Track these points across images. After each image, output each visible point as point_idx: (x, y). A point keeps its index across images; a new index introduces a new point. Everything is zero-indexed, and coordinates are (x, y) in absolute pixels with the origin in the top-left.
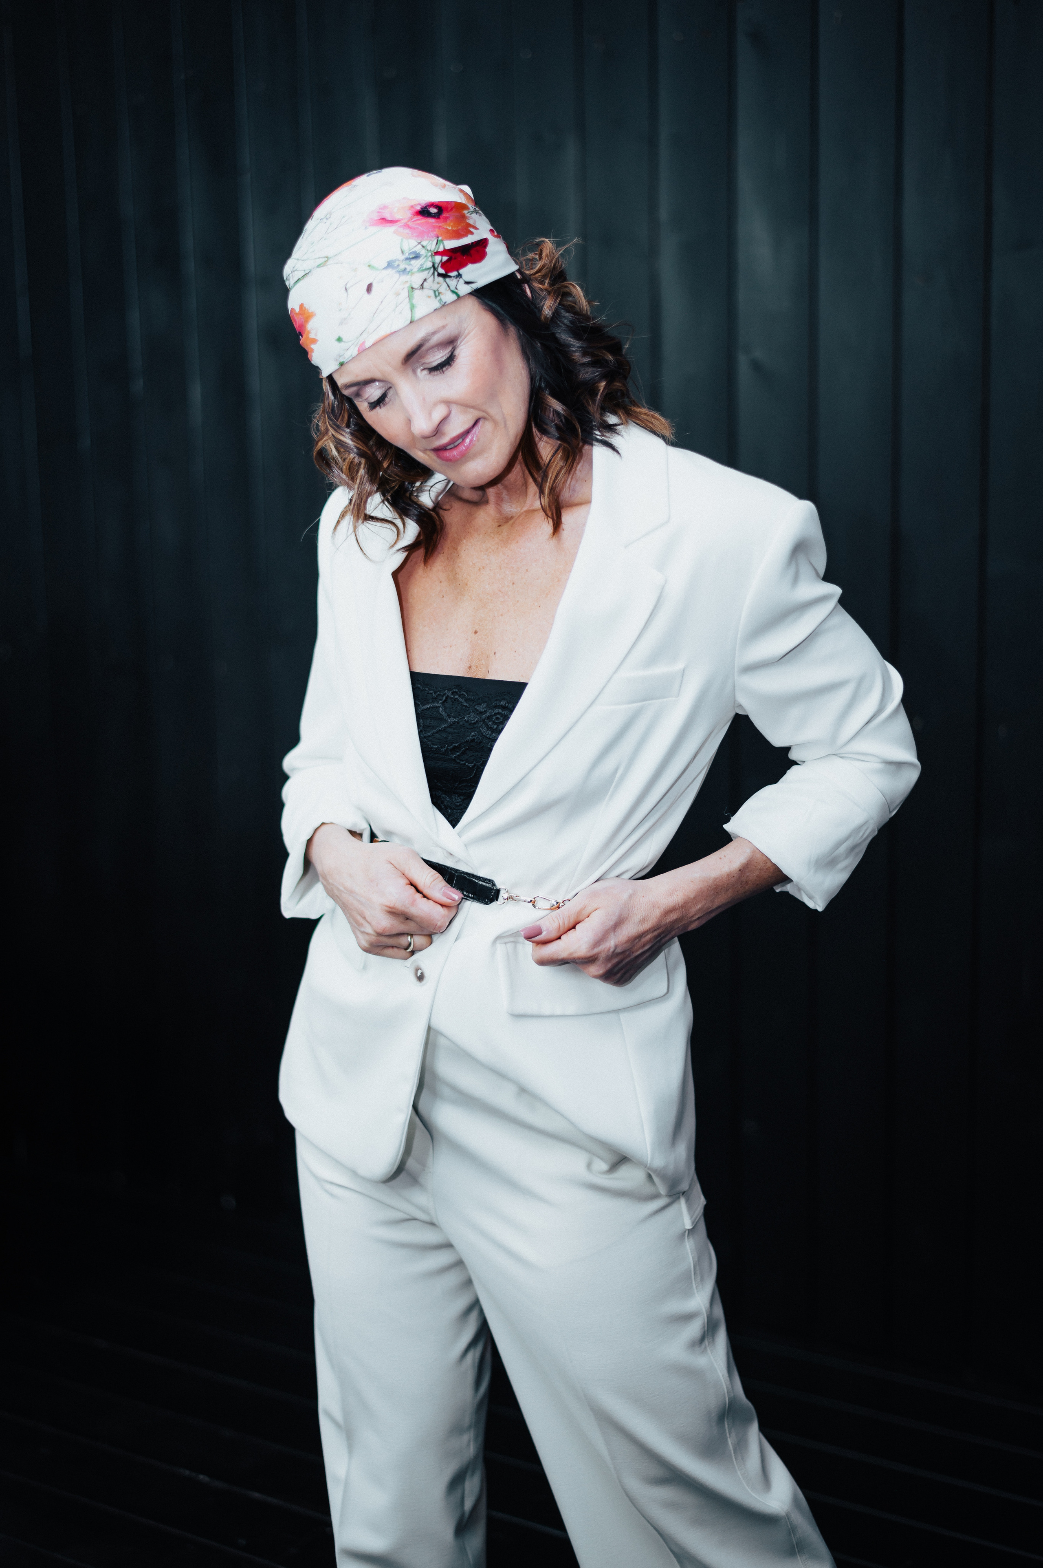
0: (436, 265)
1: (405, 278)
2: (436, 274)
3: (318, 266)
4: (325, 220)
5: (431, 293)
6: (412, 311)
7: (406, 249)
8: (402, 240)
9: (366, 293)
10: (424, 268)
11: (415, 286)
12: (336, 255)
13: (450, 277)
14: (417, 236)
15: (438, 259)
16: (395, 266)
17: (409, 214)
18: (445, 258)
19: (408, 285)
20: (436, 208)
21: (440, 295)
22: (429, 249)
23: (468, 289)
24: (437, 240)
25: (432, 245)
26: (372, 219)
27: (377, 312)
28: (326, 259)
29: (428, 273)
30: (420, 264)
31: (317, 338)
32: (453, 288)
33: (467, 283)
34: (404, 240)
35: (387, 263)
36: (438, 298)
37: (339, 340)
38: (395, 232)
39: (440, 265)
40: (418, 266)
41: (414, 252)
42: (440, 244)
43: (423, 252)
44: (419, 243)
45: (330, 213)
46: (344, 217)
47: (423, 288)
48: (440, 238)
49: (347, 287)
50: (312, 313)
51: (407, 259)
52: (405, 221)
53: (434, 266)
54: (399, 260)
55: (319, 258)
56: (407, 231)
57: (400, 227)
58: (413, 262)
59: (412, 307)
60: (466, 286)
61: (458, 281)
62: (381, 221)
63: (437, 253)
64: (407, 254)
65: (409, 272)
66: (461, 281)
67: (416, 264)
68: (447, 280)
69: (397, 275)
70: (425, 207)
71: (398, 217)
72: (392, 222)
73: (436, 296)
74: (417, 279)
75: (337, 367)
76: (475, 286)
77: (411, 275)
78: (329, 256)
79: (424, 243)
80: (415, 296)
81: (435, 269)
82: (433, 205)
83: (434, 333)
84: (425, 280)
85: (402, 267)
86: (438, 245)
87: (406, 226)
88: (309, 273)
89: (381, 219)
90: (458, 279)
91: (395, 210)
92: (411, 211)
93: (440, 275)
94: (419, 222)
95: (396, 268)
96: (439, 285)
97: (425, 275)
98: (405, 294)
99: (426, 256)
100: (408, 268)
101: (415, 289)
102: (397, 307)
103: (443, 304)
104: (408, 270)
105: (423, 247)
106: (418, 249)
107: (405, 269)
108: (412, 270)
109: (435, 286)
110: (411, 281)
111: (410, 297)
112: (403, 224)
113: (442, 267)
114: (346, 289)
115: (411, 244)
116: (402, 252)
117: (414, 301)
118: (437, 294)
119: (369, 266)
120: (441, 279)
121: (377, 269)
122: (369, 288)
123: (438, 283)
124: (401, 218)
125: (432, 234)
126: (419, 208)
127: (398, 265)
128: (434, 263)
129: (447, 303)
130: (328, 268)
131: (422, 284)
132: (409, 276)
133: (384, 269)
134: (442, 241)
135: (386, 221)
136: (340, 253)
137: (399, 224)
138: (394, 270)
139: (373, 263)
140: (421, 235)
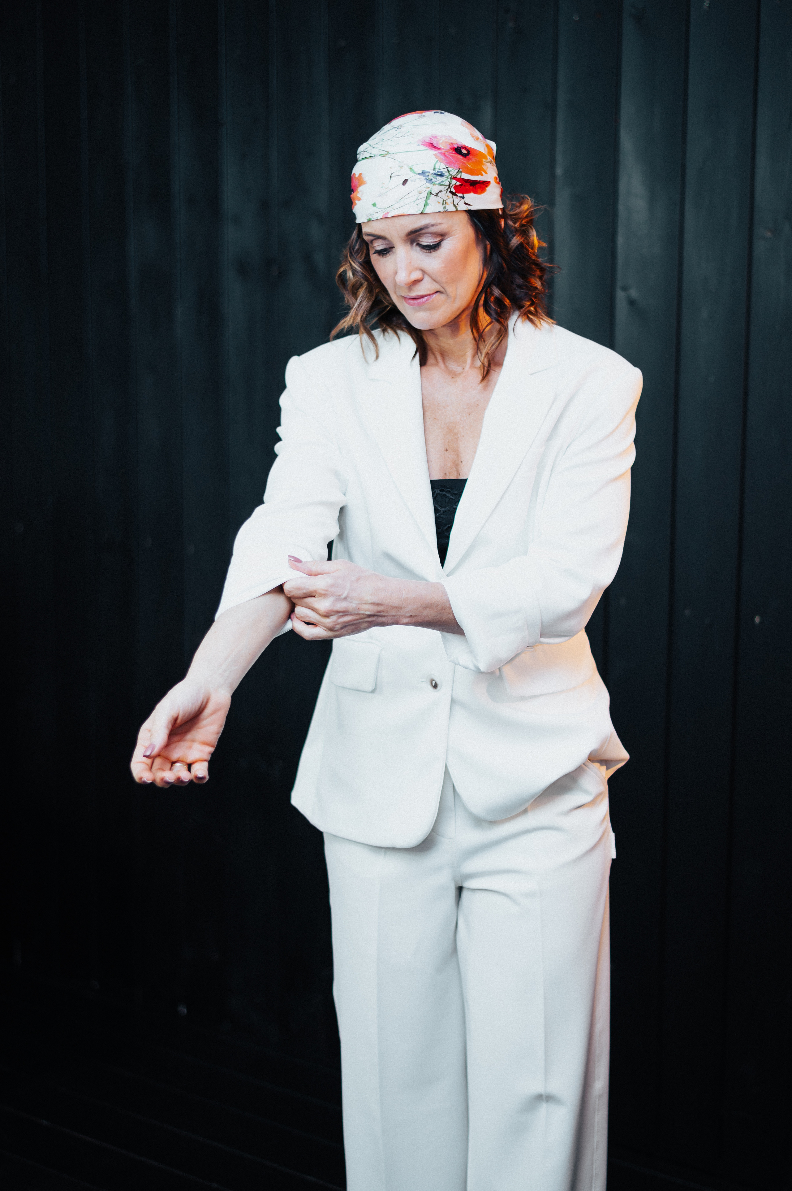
0: (451, 185)
1: (429, 185)
2: (449, 190)
3: (380, 155)
4: (396, 129)
5: (441, 201)
6: (424, 206)
7: (437, 167)
8: (437, 161)
9: (402, 184)
10: (443, 184)
11: (433, 192)
12: (393, 153)
13: (457, 196)
14: (447, 163)
15: (454, 182)
16: (427, 175)
17: (448, 147)
18: (458, 183)
19: (429, 190)
20: (466, 151)
21: (446, 204)
22: (451, 174)
23: (465, 208)
24: (459, 171)
25: (454, 172)
26: (424, 141)
27: (403, 198)
28: (387, 153)
29: (444, 188)
30: (441, 180)
31: (361, 198)
32: (455, 203)
33: (466, 204)
34: (438, 162)
35: (422, 172)
36: (444, 205)
37: (374, 205)
38: (435, 155)
39: (453, 186)
40: (440, 181)
41: (442, 172)
42: (459, 173)
43: (447, 174)
44: (447, 168)
45: (401, 126)
46: (408, 132)
47: (437, 196)
48: (460, 170)
49: (392, 176)
50: (365, 181)
51: (435, 174)
52: (444, 150)
53: (449, 185)
54: (429, 173)
55: (383, 150)
56: (443, 157)
57: (439, 153)
58: (438, 177)
59: (426, 205)
61: (461, 200)
62: (429, 144)
63: (455, 178)
64: (436, 171)
65: (433, 182)
66: (463, 201)
67: (439, 179)
68: (454, 197)
69: (425, 181)
70: (460, 147)
71: (441, 146)
72: (436, 148)
73: (443, 204)
74: (436, 189)
75: (367, 221)
76: (469, 208)
77: (434, 185)
78: (390, 152)
79: (450, 169)
80: (430, 198)
81: (449, 187)
82: (465, 148)
83: (433, 225)
84: (441, 191)
85: (430, 177)
86: (458, 173)
87: (444, 154)
88: (373, 157)
89: (430, 143)
90: (461, 199)
91: (441, 142)
92: (450, 146)
93: (451, 192)
94: (453, 155)
95: (426, 176)
96: (448, 198)
97: (442, 188)
98: (425, 194)
99: (447, 177)
101: (433, 194)
103: (445, 210)
104: (433, 181)
105: (448, 171)
106: (445, 171)
107: (432, 180)
108: (435, 182)
109: (445, 198)
110: (432, 188)
111: (427, 198)
112: (442, 152)
113: (454, 188)
114: (391, 176)
115: (441, 166)
116: (434, 169)
117: (428, 201)
118: (444, 203)
119: (411, 168)
120: (450, 195)
121: (414, 173)
122: (405, 182)
123: (448, 196)
124: (443, 148)
125: (456, 165)
126: (456, 146)
127: (428, 175)
128: (450, 184)
129: (448, 211)
130: (386, 159)
131: (438, 193)
132: (432, 185)
133: (419, 174)
134: (461, 172)
135: (432, 146)
136: (396, 153)
137: (440, 151)
138: (425, 178)
139: (413, 168)
140: (450, 163)
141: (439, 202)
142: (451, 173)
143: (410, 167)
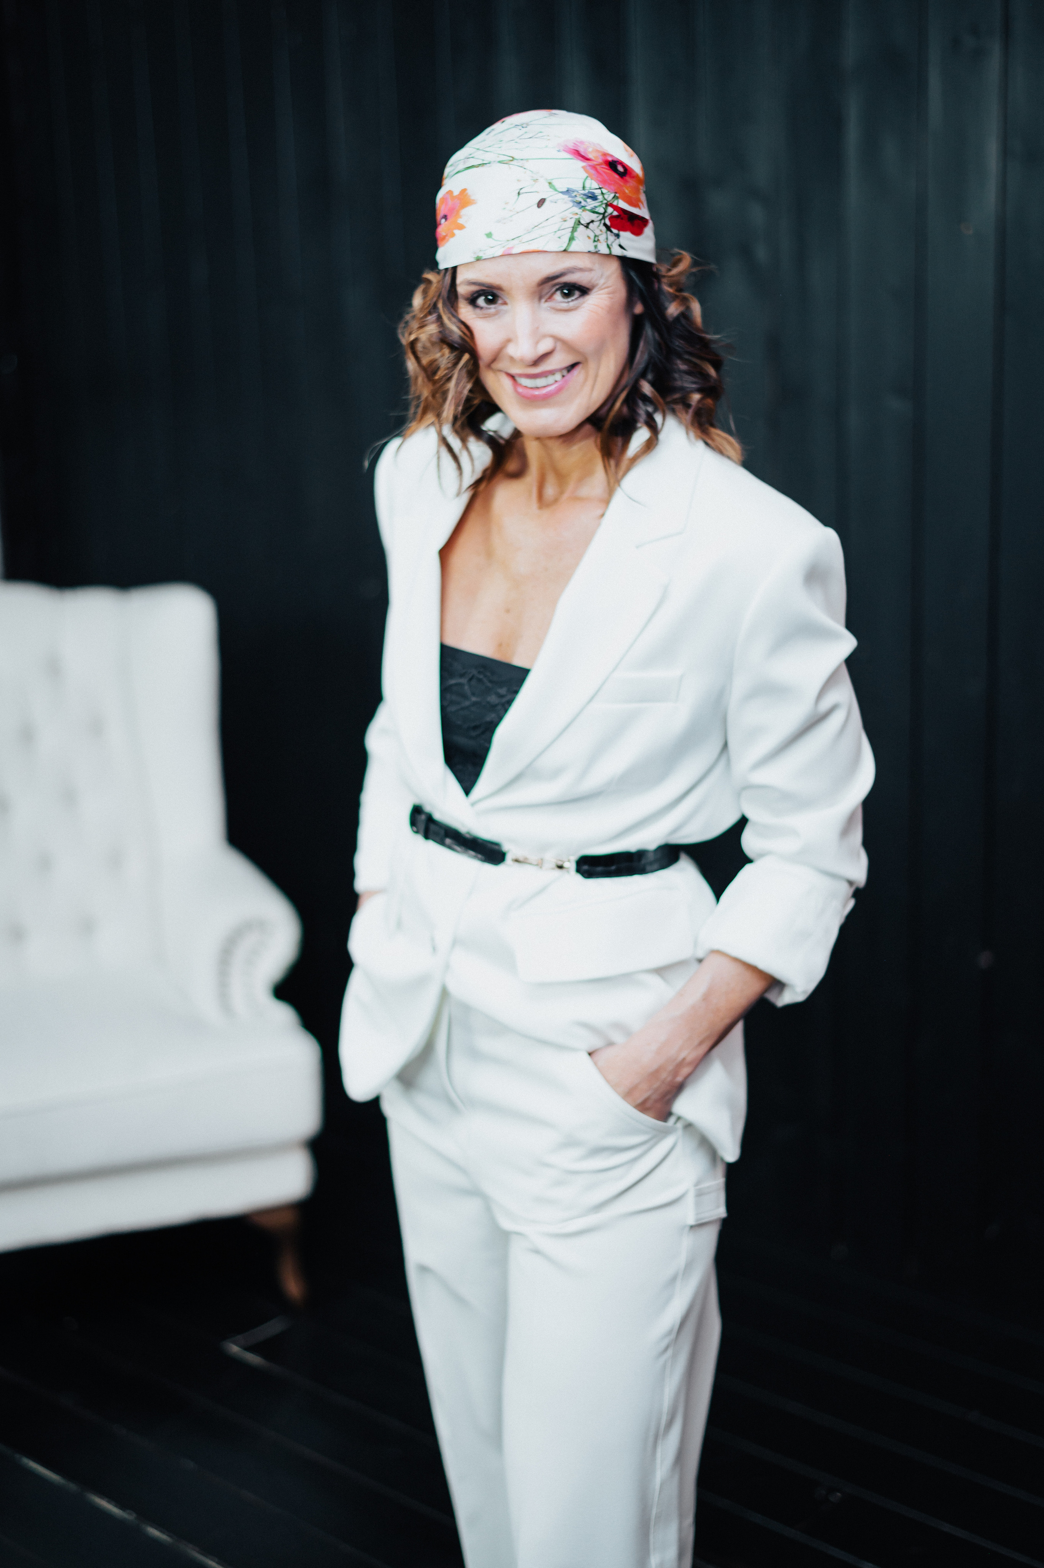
0: (606, 214)
1: (576, 210)
2: (603, 222)
3: (500, 162)
4: (520, 127)
5: (592, 235)
6: (570, 240)
7: (587, 185)
8: (587, 177)
9: (537, 205)
10: (595, 211)
11: (582, 222)
12: (522, 160)
13: (611, 232)
14: (600, 181)
15: (610, 210)
17: (600, 160)
18: (615, 213)
19: (577, 217)
20: (621, 168)
21: (598, 241)
23: (620, 252)
24: (614, 196)
25: (609, 197)
26: (567, 146)
27: (539, 226)
28: (511, 159)
29: (598, 217)
31: (465, 225)
32: (609, 243)
33: (621, 246)
35: (567, 189)
36: (596, 243)
37: (489, 235)
38: (583, 167)
39: (607, 217)
40: (592, 206)
41: (593, 193)
42: (615, 199)
43: (600, 198)
44: (600, 188)
45: (527, 124)
48: (617, 195)
49: (521, 192)
50: (474, 200)
51: (583, 195)
52: (595, 163)
53: (604, 214)
54: (578, 192)
55: (503, 155)
56: (593, 172)
57: (590, 166)
58: (589, 200)
59: (572, 239)
60: (619, 248)
61: (615, 239)
62: (576, 151)
63: (611, 205)
64: (586, 192)
65: (583, 206)
66: (617, 242)
67: (591, 203)
68: (608, 233)
69: (571, 204)
70: (615, 162)
71: (590, 156)
72: (584, 159)
73: (595, 241)
74: (586, 217)
75: (473, 260)
76: (624, 253)
77: (583, 211)
78: (516, 158)
79: (604, 191)
80: (578, 229)
81: (604, 218)
82: (621, 164)
83: (581, 270)
84: (592, 221)
85: (579, 199)
87: (594, 167)
88: (488, 164)
91: (590, 150)
92: (602, 158)
93: (605, 225)
95: (572, 197)
96: (600, 233)
97: (594, 217)
98: (571, 223)
99: (602, 202)
100: (583, 203)
101: (582, 224)
102: (559, 230)
103: (597, 250)
105: (602, 193)
106: (598, 192)
107: (580, 202)
108: (586, 206)
109: (598, 232)
110: (580, 215)
111: (574, 229)
112: (592, 164)
113: (610, 219)
114: (519, 193)
115: (593, 185)
116: (584, 187)
117: (575, 235)
118: (596, 239)
119: (550, 183)
120: (604, 229)
121: (556, 190)
122: (541, 203)
123: (601, 231)
124: (593, 158)
125: (612, 187)
126: (610, 159)
127: (576, 196)
128: (605, 212)
129: (599, 252)
130: (510, 168)
131: (588, 224)
132: (581, 210)
133: (562, 192)
134: (618, 198)
135: (579, 155)
136: (527, 160)
137: (590, 163)
138: (571, 199)
139: (555, 183)
140: (604, 182)
141: (589, 237)
142: (606, 196)
143: (549, 181)
